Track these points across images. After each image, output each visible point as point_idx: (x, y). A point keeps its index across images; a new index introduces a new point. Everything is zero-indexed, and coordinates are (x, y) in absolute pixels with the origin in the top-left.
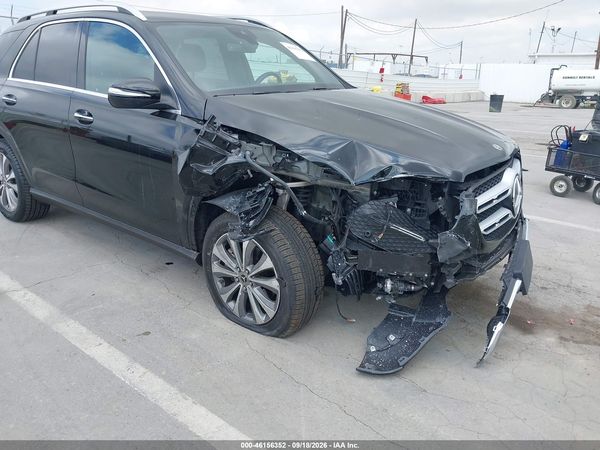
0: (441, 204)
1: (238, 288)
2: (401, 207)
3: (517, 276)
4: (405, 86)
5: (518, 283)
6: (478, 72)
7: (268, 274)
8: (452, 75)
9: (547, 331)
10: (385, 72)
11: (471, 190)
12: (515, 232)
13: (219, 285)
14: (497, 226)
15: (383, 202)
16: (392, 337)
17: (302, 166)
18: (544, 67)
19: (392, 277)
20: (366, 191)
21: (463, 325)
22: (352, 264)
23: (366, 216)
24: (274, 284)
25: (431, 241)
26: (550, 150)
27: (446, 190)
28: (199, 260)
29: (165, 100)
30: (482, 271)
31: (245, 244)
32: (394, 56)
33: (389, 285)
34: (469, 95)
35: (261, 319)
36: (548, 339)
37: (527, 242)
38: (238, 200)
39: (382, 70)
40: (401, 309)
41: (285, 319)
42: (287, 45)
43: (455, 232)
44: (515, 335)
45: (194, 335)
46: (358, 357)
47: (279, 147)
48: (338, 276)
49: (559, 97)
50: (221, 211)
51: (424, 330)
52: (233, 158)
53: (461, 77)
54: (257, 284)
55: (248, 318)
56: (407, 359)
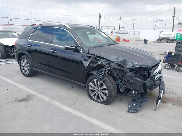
0: (146, 73)
1: (96, 93)
2: (136, 74)
3: (162, 89)
4: (118, 37)
5: (163, 91)
6: (139, 32)
7: (105, 89)
8: (132, 33)
9: (169, 103)
10: (113, 33)
11: (153, 70)
12: (161, 79)
13: (90, 92)
14: (158, 78)
15: (132, 72)
16: (134, 104)
17: (113, 64)
18: (158, 31)
19: (134, 90)
20: (128, 70)
21: (149, 101)
22: (125, 87)
23: (128, 76)
24: (106, 92)
25: (144, 81)
26: (164, 57)
27: (147, 70)
28: (85, 86)
29: (78, 48)
30: (155, 88)
31: (99, 82)
32: (114, 27)
33: (133, 92)
34: (137, 39)
35: (102, 100)
36: (170, 104)
37: (164, 81)
38: (97, 72)
39: (112, 32)
40: (135, 98)
41: (109, 100)
42: (101, 33)
43: (150, 79)
44: (162, 104)
45: (87, 104)
46: (127, 109)
47: (107, 60)
48: (122, 90)
49: (163, 40)
50: (92, 74)
51: (142, 102)
52: (99, 63)
53: (134, 34)
54: (101, 92)
55: (98, 100)
56: (139, 109)
